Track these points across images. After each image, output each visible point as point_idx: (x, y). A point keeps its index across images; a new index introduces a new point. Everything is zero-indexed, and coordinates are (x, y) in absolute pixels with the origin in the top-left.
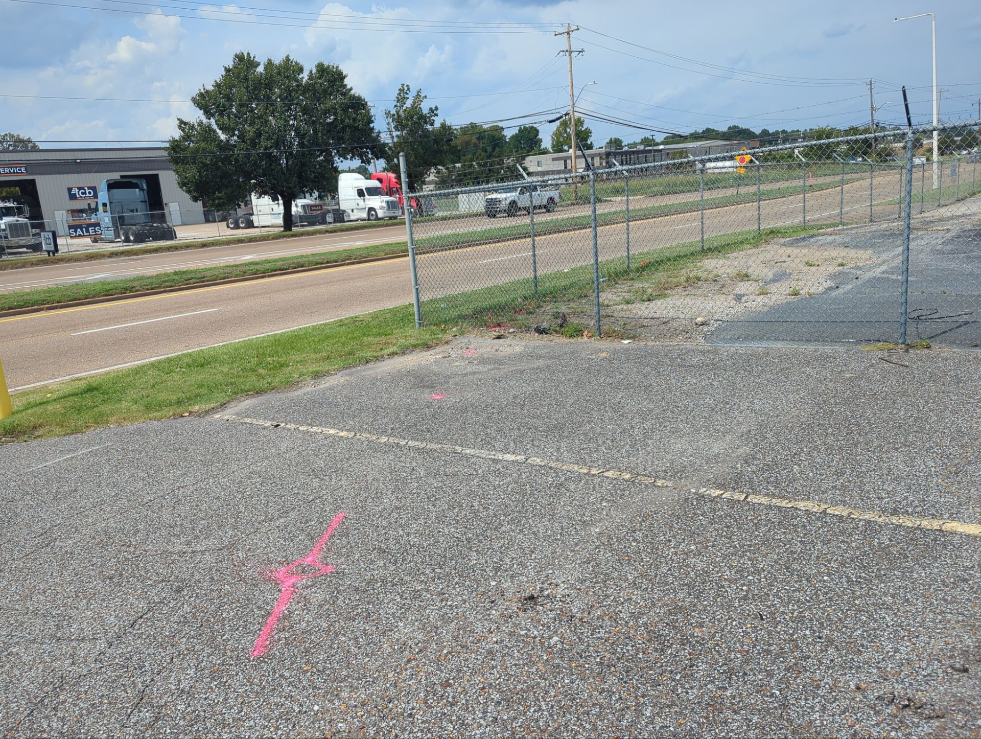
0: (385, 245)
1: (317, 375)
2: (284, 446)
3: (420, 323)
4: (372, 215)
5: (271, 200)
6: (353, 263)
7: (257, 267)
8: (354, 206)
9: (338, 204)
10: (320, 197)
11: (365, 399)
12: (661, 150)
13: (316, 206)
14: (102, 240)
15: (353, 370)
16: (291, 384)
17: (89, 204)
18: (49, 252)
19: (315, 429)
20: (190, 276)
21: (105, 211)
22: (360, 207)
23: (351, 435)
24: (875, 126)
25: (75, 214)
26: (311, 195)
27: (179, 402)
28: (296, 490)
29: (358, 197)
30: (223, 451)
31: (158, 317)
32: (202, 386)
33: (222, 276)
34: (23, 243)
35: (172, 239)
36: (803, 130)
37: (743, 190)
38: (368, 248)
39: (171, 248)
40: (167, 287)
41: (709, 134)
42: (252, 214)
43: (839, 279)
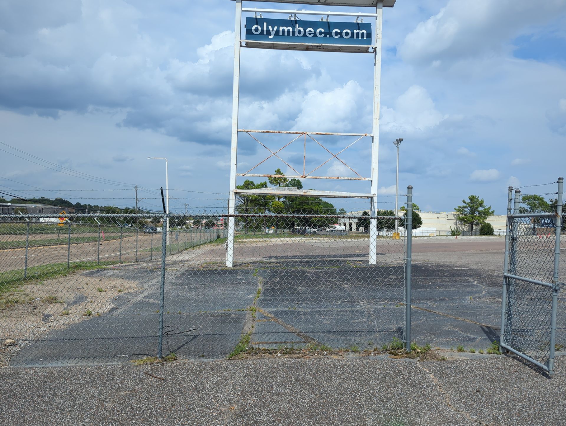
12: (8, 206)
24: (138, 209)
36: (100, 206)
37: (62, 236)
41: (43, 201)
43: (119, 301)
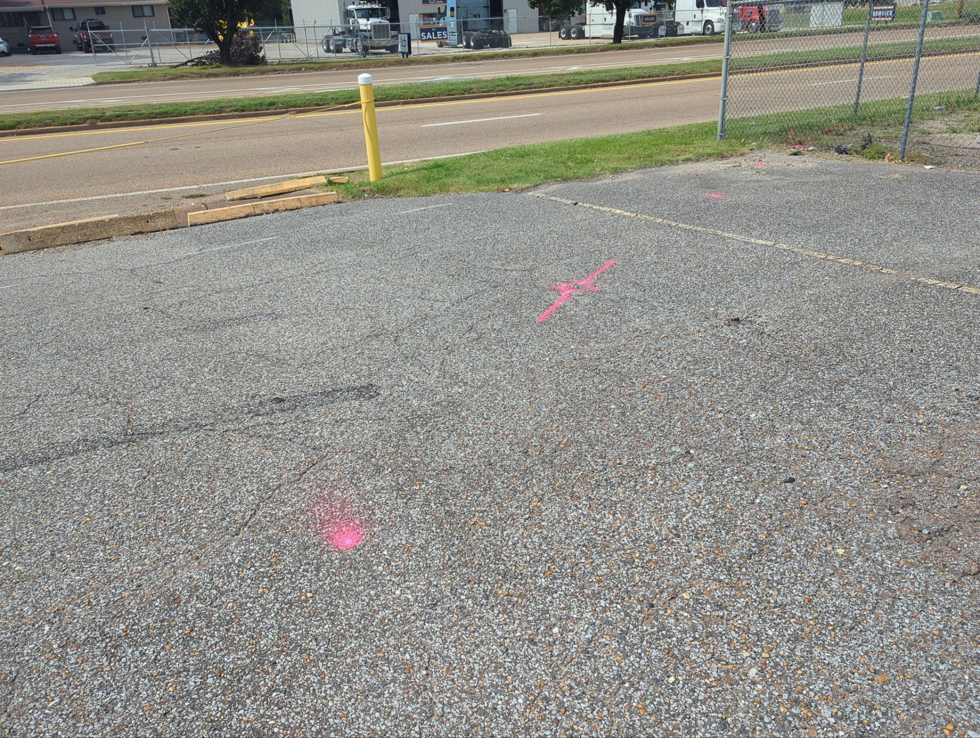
0: (713, 61)
1: (616, 171)
2: (579, 217)
3: (721, 136)
4: (708, 29)
5: (605, 9)
6: (675, 79)
7: (581, 77)
8: (691, 18)
9: (674, 15)
10: (657, 7)
11: (653, 192)
13: (649, 16)
14: (447, 44)
15: (649, 170)
16: (592, 176)
17: (439, 8)
18: (403, 53)
19: (605, 209)
20: (519, 82)
21: (452, 16)
22: (696, 19)
23: (633, 215)
25: (426, 18)
26: (646, 4)
27: (502, 181)
28: (582, 245)
29: (695, 8)
30: (532, 216)
31: (490, 117)
32: (521, 171)
33: (548, 84)
34: (383, 44)
35: (507, 47)
38: (693, 64)
39: (506, 55)
40: (499, 91)
42: (585, 24)
